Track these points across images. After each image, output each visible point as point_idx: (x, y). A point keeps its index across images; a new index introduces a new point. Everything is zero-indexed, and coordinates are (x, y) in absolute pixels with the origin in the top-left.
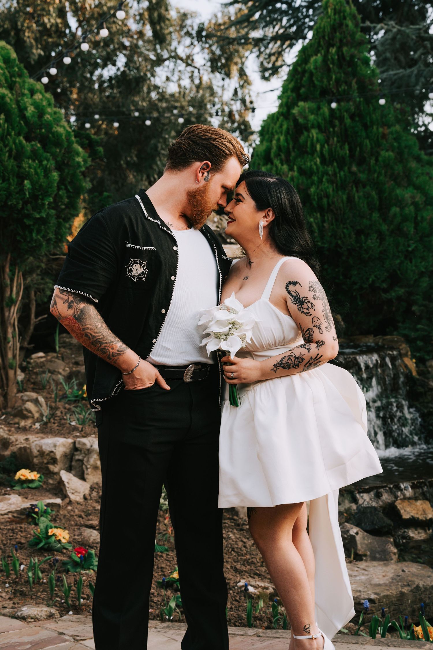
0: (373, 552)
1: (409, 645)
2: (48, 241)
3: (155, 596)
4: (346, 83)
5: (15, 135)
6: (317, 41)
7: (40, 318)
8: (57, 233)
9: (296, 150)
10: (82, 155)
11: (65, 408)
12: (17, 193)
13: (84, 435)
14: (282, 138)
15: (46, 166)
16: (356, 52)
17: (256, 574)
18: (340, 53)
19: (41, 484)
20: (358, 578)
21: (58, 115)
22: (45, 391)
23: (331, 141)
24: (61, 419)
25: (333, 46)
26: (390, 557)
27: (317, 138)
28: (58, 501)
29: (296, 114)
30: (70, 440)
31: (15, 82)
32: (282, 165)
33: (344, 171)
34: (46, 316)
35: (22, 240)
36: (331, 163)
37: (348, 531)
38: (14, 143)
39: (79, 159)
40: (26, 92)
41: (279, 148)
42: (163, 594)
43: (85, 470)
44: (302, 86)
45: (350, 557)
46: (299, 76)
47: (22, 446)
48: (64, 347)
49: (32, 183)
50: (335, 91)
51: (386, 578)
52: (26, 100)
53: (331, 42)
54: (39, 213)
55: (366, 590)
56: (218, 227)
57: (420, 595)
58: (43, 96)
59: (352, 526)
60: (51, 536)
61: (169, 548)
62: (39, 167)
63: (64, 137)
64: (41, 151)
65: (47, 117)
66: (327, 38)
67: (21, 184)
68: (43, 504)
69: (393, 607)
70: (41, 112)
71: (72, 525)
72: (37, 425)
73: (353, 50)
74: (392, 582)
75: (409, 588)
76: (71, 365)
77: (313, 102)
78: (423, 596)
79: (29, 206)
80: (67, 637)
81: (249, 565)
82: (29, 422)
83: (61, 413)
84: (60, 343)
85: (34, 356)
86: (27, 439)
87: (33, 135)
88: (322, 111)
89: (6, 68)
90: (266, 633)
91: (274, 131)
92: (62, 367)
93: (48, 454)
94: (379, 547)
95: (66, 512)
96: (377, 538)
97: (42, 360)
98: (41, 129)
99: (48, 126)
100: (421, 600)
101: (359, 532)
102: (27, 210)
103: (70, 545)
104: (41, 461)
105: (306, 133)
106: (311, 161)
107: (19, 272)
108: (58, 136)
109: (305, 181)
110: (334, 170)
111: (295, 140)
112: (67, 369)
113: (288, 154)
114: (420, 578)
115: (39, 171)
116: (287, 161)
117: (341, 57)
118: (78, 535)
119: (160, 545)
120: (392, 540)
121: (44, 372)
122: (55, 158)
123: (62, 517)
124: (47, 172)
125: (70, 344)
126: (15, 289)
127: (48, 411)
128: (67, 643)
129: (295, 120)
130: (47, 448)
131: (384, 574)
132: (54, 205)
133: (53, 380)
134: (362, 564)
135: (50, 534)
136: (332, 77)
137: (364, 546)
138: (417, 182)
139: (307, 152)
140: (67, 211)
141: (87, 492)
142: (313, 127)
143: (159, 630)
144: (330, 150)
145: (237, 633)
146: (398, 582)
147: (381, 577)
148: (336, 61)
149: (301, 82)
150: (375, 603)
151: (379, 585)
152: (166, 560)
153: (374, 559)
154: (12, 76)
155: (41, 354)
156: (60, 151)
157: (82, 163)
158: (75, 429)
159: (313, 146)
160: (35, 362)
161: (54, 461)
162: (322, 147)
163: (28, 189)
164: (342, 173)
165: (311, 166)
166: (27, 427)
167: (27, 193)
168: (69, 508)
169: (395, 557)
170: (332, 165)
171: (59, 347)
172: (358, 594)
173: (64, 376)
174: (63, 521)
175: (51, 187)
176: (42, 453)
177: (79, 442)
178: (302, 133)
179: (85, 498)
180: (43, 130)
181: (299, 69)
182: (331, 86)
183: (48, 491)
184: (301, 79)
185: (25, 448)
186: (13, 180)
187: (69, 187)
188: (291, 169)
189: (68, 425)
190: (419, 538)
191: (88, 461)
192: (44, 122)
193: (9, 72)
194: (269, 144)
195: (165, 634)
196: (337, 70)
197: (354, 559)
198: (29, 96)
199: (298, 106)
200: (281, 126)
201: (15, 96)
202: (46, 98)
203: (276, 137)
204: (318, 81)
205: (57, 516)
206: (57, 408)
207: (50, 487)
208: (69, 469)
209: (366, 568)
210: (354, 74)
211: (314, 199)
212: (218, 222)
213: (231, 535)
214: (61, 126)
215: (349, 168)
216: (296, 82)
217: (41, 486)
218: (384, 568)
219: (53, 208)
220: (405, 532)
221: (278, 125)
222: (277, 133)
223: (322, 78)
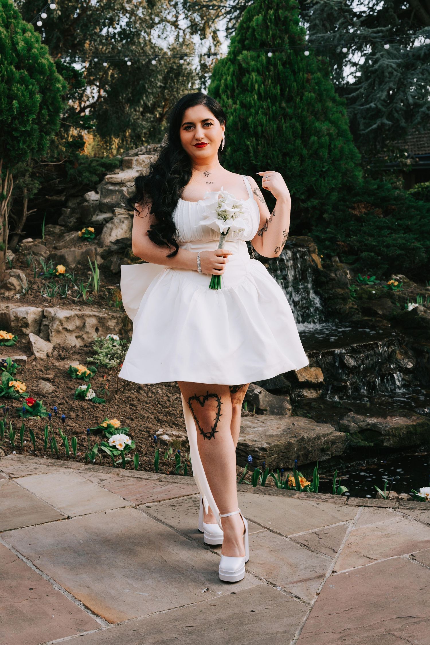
0: (272, 407)
1: (282, 494)
2: (32, 150)
3: (85, 441)
4: (280, 38)
5: (7, 64)
7: (31, 211)
8: (39, 144)
9: (239, 88)
10: (62, 82)
11: (42, 283)
12: (7, 111)
13: (51, 305)
14: (229, 78)
15: (32, 90)
16: (289, 14)
17: (174, 424)
18: (277, 15)
19: (15, 343)
20: (256, 429)
21: (44, 49)
22: (29, 268)
23: (266, 82)
24: (36, 292)
25: (271, 9)
26: (285, 412)
27: (256, 79)
28: (24, 357)
29: (241, 60)
30: (40, 309)
31: (11, 23)
32: (228, 99)
33: (276, 106)
34: (35, 210)
35: (11, 149)
36: (266, 99)
37: (253, 391)
38: (7, 70)
39: (59, 85)
40: (19, 31)
41: (226, 86)
42: (92, 439)
43: (50, 333)
44: (246, 39)
45: (253, 412)
46: (244, 31)
47: (3, 312)
48: (49, 235)
49: (19, 103)
50: (271, 43)
51: (279, 430)
52: (19, 37)
53: (270, 5)
54: (25, 127)
55: (260, 440)
57: (304, 444)
58: (32, 34)
59: (257, 386)
60: (11, 387)
61: (106, 400)
62: (26, 90)
63: (46, 67)
64: (28, 78)
65: (34, 51)
67: (10, 103)
68: (11, 360)
69: (281, 454)
70: (29, 47)
71: (33, 378)
72: (18, 296)
73: (286, 13)
74: (282, 434)
75: (296, 439)
76: (51, 250)
77: (254, 51)
78: (307, 445)
79: (17, 122)
80: (4, 475)
81: (170, 416)
82: (12, 293)
83: (38, 287)
84: (45, 232)
85: (24, 241)
86: (7, 307)
87: (22, 65)
88: (260, 58)
89: (4, 11)
90: (167, 479)
91: (223, 72)
92: (44, 251)
93: (21, 320)
94: (277, 404)
95: (30, 367)
96: (276, 396)
97: (31, 244)
98: (28, 60)
99: (35, 58)
100: (305, 448)
101: (262, 392)
102: (15, 125)
103: (27, 394)
104: (17, 324)
105: (247, 75)
106: (250, 97)
107: (9, 174)
108: (42, 65)
109: (245, 112)
110: (268, 105)
111: (239, 80)
112: (48, 252)
113: (233, 90)
114: (306, 431)
115: (25, 93)
116: (232, 96)
117: (277, 18)
118: (35, 387)
119: (100, 398)
120: (288, 398)
121: (29, 254)
122: (39, 82)
123: (27, 371)
124: (32, 94)
125: (54, 233)
126: (6, 187)
127: (27, 285)
128: (3, 480)
129: (240, 65)
130: (21, 315)
131: (278, 426)
132: (38, 121)
133: (37, 260)
134: (262, 418)
135: (10, 385)
136: (269, 33)
137: (265, 403)
138: (333, 118)
139: (247, 90)
140: (49, 126)
141: (50, 351)
142: (253, 70)
143: (81, 471)
144: (265, 90)
145: (143, 477)
146: (287, 434)
147: (275, 428)
148: (273, 20)
149: (245, 36)
150: (266, 451)
151: (272, 436)
152: (101, 410)
153: (272, 413)
154: (8, 17)
155: (30, 240)
156: (44, 78)
157: (61, 88)
158: (45, 300)
159: (253, 86)
160: (25, 245)
161: (26, 325)
162: (260, 86)
163: (16, 107)
164: (274, 108)
166: (10, 297)
167: (15, 111)
168: (34, 363)
169: (289, 413)
170: (267, 101)
171: (45, 235)
172: (254, 443)
173: (45, 257)
174: (27, 374)
175: (34, 107)
176: (17, 318)
177: (46, 311)
178: (245, 75)
179: (48, 356)
180: (31, 61)
181: (245, 25)
182: (268, 40)
183: (20, 349)
184: (246, 33)
185: (5, 314)
186: (4, 100)
187: (50, 107)
188: (235, 103)
189: (41, 297)
190: (311, 397)
191: (52, 326)
192: (31, 55)
193: (6, 15)
194: (219, 82)
195: (85, 476)
196: (274, 27)
197: (256, 413)
198: (22, 34)
199: (242, 54)
200: (228, 69)
201: (10, 34)
202: (35, 36)
203: (224, 77)
204: (259, 35)
205: (23, 370)
206: (35, 283)
207: (23, 345)
208: (38, 333)
209: (265, 421)
210: (287, 31)
211: (252, 127)
213: (160, 391)
214: (45, 59)
215: (280, 104)
216: (242, 36)
217: (15, 344)
218: (279, 422)
219: (37, 124)
220: (300, 391)
221: (226, 68)
222: (225, 74)
223: (262, 33)
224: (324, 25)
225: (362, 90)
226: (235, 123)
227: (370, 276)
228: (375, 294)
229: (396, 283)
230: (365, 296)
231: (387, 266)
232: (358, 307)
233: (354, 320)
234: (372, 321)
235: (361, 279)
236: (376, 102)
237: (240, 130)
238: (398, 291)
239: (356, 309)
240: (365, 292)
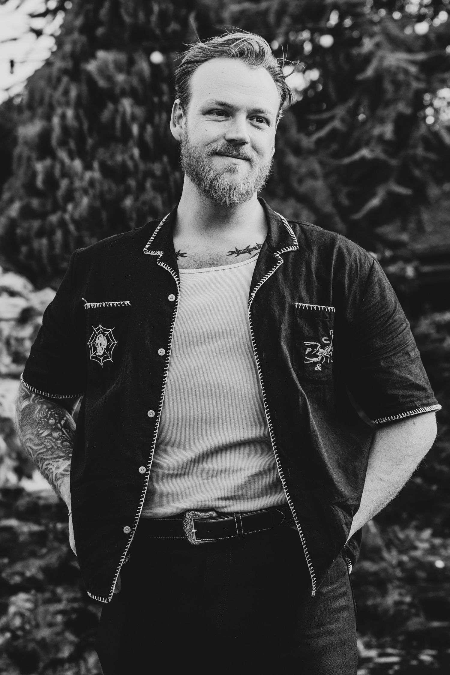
9: (94, 134)
14: (70, 113)
23: (157, 119)
27: (133, 114)
29: (94, 73)
32: (72, 159)
36: (157, 158)
41: (65, 130)
44: (100, 23)
46: (91, 6)
50: (158, 32)
77: (120, 51)
88: (136, 67)
106: (123, 152)
109: (114, 186)
111: (93, 117)
113: (81, 140)
129: (92, 83)
136: (152, 10)
138: (303, 188)
139: (114, 138)
142: (124, 94)
149: (96, 17)
159: (126, 127)
162: (142, 129)
165: (124, 161)
178: (105, 105)
184: (96, 12)
188: (88, 167)
199: (95, 58)
200: (66, 92)
203: (59, 111)
204: (129, 15)
210: (191, 4)
216: (86, 17)
221: (61, 89)
222: (60, 104)
223: (135, 11)
226: (93, 212)
227: (418, 530)
228: (444, 568)
230: (421, 574)
232: (413, 598)
239: (411, 605)
240: (419, 564)
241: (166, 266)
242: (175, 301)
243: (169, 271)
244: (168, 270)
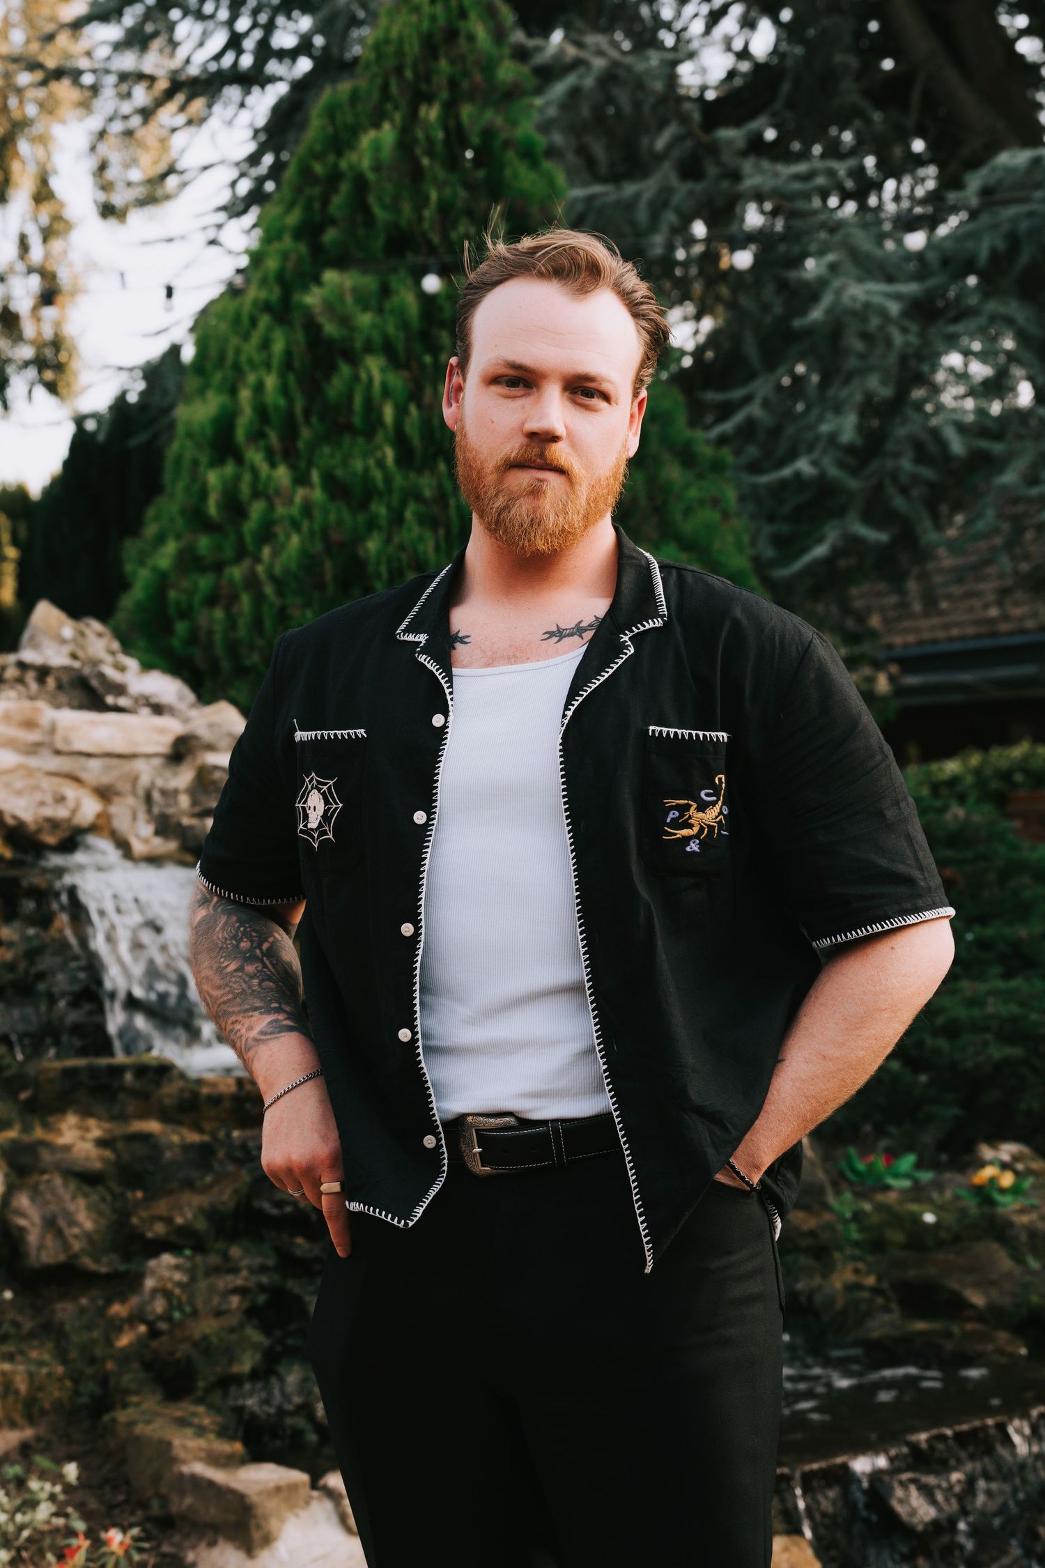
4: (470, 213)
6: (379, 81)
9: (314, 420)
14: (271, 382)
16: (499, 121)
18: (452, 123)
23: (429, 394)
25: (429, 99)
27: (384, 385)
29: (317, 310)
32: (273, 465)
41: (262, 412)
44: (329, 221)
46: (316, 191)
50: (436, 239)
53: (423, 87)
56: (74, 656)
66: (409, 74)
73: (488, 114)
77: (365, 272)
88: (395, 300)
91: (243, 359)
105: (345, 369)
106: (365, 455)
109: (347, 516)
110: (440, 486)
111: (313, 389)
113: (290, 431)
116: (289, 453)
117: (456, 135)
129: (312, 327)
136: (427, 198)
139: (349, 428)
142: (369, 348)
144: (426, 424)
148: (439, 148)
149: (323, 211)
159: (372, 411)
162: (401, 411)
165: (366, 470)
170: (433, 469)
178: (334, 368)
181: (318, 168)
182: (426, 225)
184: (325, 201)
188: (301, 479)
194: (224, 399)
196: (441, 174)
199: (319, 283)
200: (266, 345)
203: (252, 378)
204: (384, 207)
210: (496, 189)
211: (379, 576)
212: (74, 640)
216: (308, 208)
221: (256, 338)
222: (253, 365)
223: (396, 200)
224: (582, 151)
225: (755, 410)
226: (309, 562)
227: (892, 1154)
228: (937, 1225)
229: (1007, 1180)
230: (896, 1236)
231: (954, 1111)
232: (879, 1279)
233: (874, 1335)
234: (949, 1335)
235: (861, 1166)
236: (816, 455)
237: (331, 589)
238: (1022, 1211)
239: (876, 1291)
240: (893, 1217)
241: (429, 662)
242: (445, 727)
243: (434, 671)
244: (432, 668)
